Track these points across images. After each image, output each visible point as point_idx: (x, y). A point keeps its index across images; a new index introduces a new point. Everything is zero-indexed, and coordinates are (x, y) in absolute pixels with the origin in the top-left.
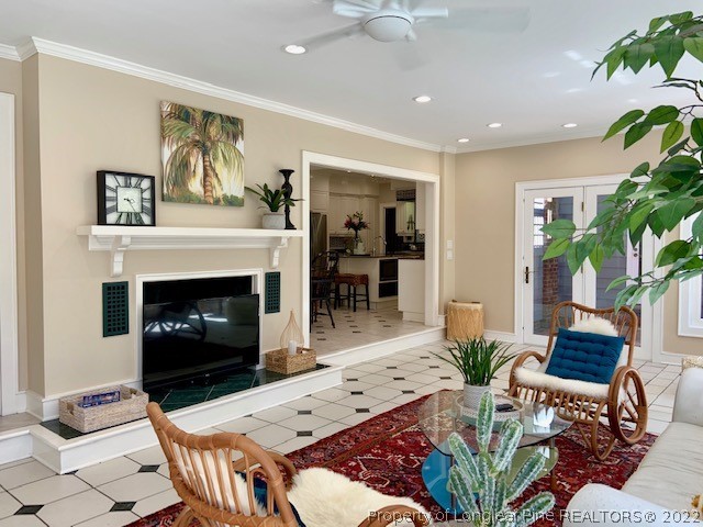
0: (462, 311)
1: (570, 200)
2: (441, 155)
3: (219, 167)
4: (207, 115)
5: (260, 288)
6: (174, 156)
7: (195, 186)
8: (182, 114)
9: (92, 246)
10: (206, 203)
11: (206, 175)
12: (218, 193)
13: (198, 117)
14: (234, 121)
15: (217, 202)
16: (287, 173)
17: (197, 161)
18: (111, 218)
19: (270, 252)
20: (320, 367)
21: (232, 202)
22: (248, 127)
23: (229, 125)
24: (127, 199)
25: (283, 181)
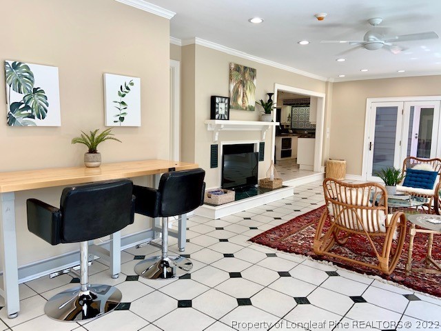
0: (335, 163)
1: (396, 108)
2: (327, 83)
3: (248, 92)
4: (245, 68)
5: (257, 149)
6: (234, 89)
7: (240, 102)
8: (238, 68)
9: (209, 129)
10: (243, 109)
11: (243, 96)
12: (247, 105)
13: (242, 69)
14: (253, 71)
15: (246, 109)
16: (270, 95)
17: (241, 91)
18: (217, 116)
19: (261, 132)
20: (284, 187)
21: (251, 109)
22: (258, 73)
23: (251, 72)
24: (221, 108)
25: (268, 98)
